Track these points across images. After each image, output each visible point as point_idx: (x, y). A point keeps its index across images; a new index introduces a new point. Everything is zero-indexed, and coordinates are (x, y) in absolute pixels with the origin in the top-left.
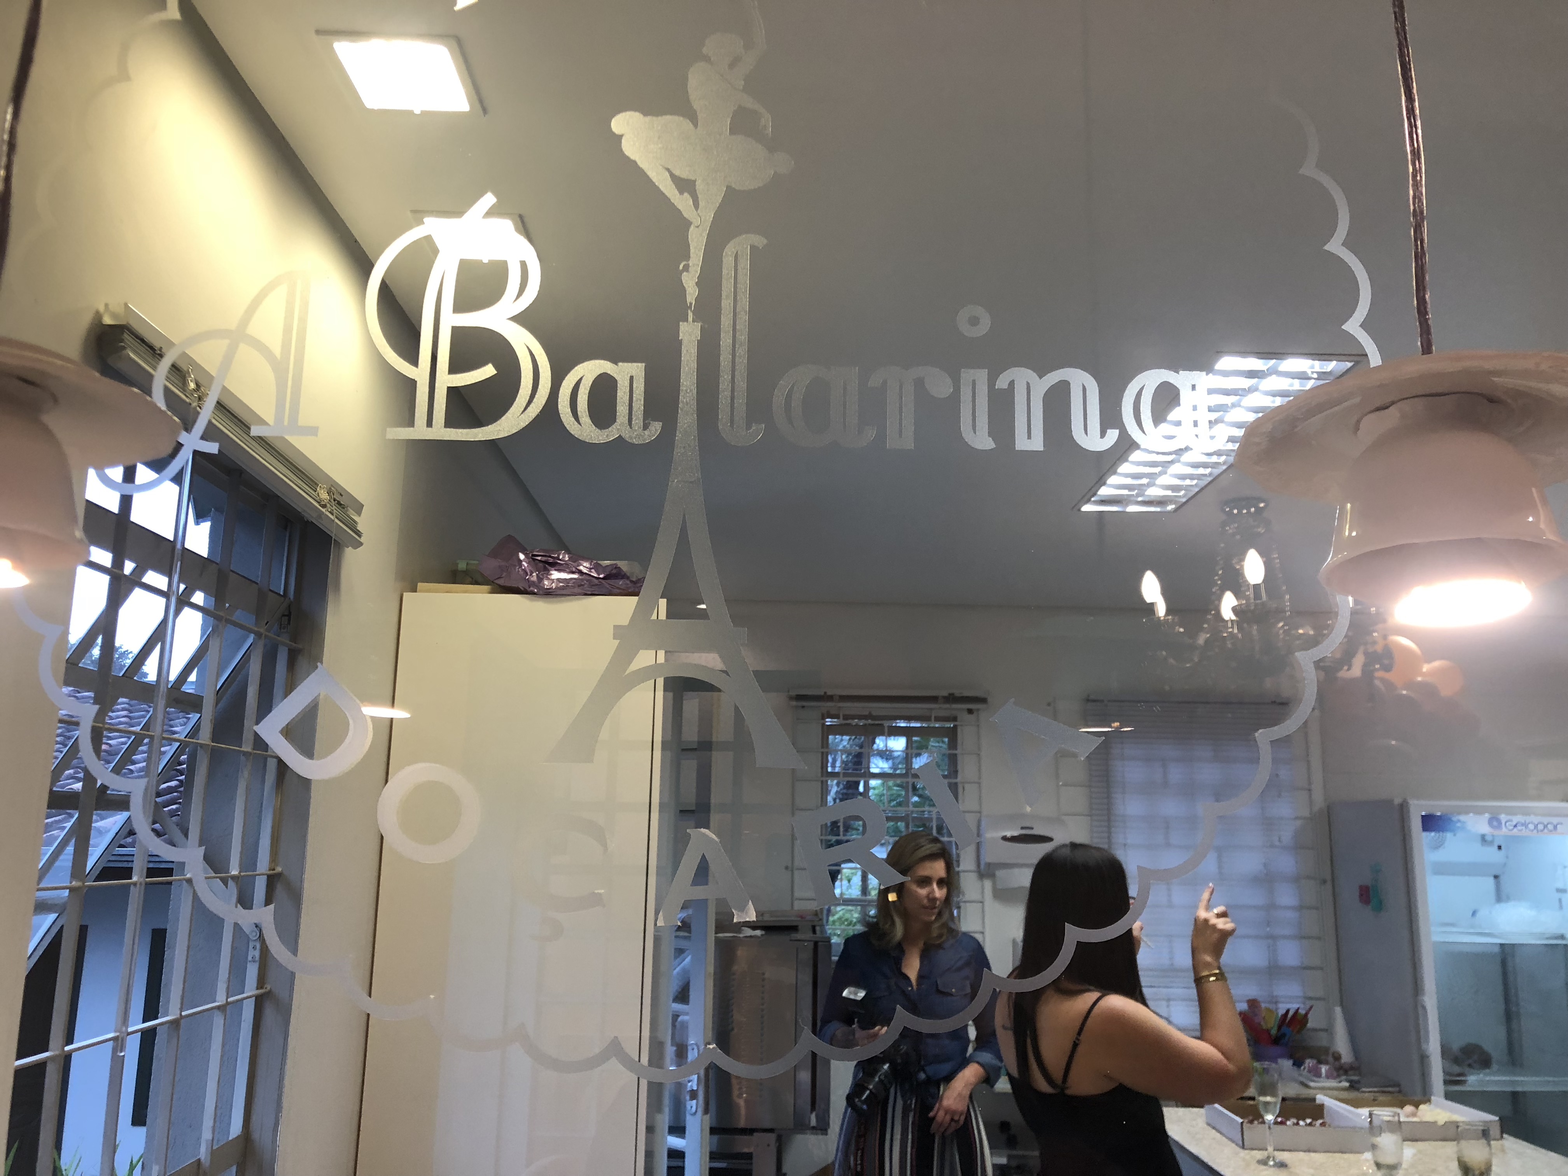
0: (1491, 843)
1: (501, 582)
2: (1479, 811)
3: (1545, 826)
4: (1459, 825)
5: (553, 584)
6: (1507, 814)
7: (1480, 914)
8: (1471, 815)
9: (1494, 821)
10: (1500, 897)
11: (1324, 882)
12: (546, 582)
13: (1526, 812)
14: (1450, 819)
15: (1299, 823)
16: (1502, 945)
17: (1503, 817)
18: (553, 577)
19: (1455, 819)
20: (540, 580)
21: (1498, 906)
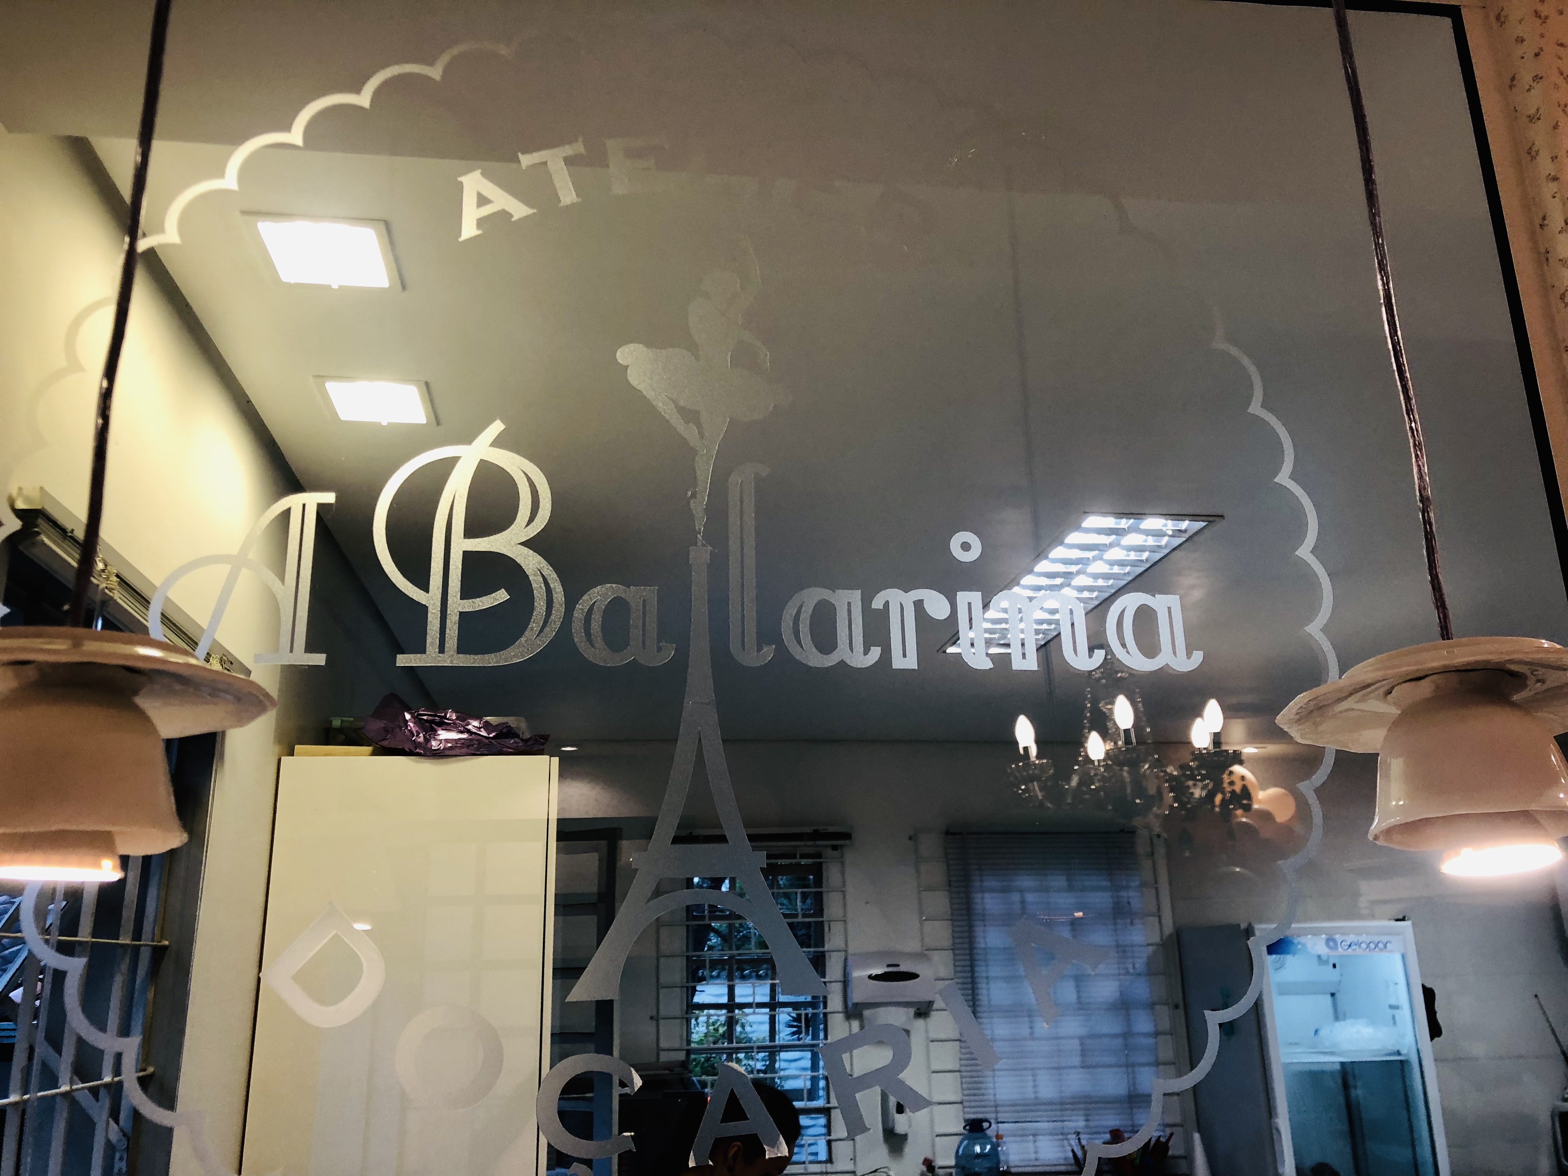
0: (1326, 962)
1: (385, 743)
2: (1316, 932)
3: (1376, 946)
4: (1299, 947)
5: (441, 745)
6: (1343, 934)
7: (1322, 1033)
8: (1309, 936)
9: (1331, 941)
10: (1338, 1015)
11: (1177, 1007)
12: (434, 743)
13: (1359, 932)
14: (1291, 943)
15: (1151, 949)
16: (1342, 1064)
17: (1338, 937)
18: (441, 737)
19: (1295, 941)
20: (427, 741)
21: (1337, 1024)
